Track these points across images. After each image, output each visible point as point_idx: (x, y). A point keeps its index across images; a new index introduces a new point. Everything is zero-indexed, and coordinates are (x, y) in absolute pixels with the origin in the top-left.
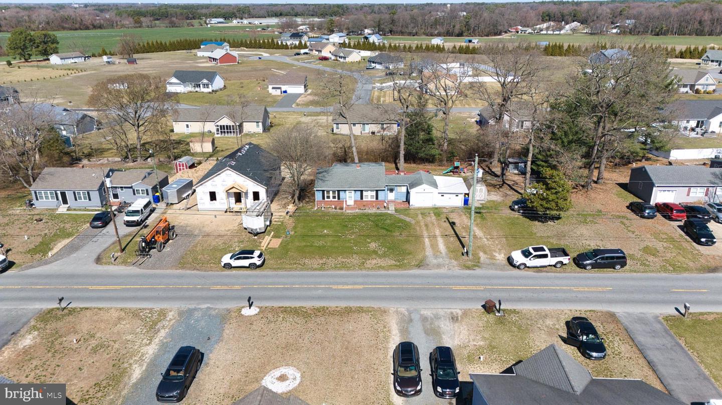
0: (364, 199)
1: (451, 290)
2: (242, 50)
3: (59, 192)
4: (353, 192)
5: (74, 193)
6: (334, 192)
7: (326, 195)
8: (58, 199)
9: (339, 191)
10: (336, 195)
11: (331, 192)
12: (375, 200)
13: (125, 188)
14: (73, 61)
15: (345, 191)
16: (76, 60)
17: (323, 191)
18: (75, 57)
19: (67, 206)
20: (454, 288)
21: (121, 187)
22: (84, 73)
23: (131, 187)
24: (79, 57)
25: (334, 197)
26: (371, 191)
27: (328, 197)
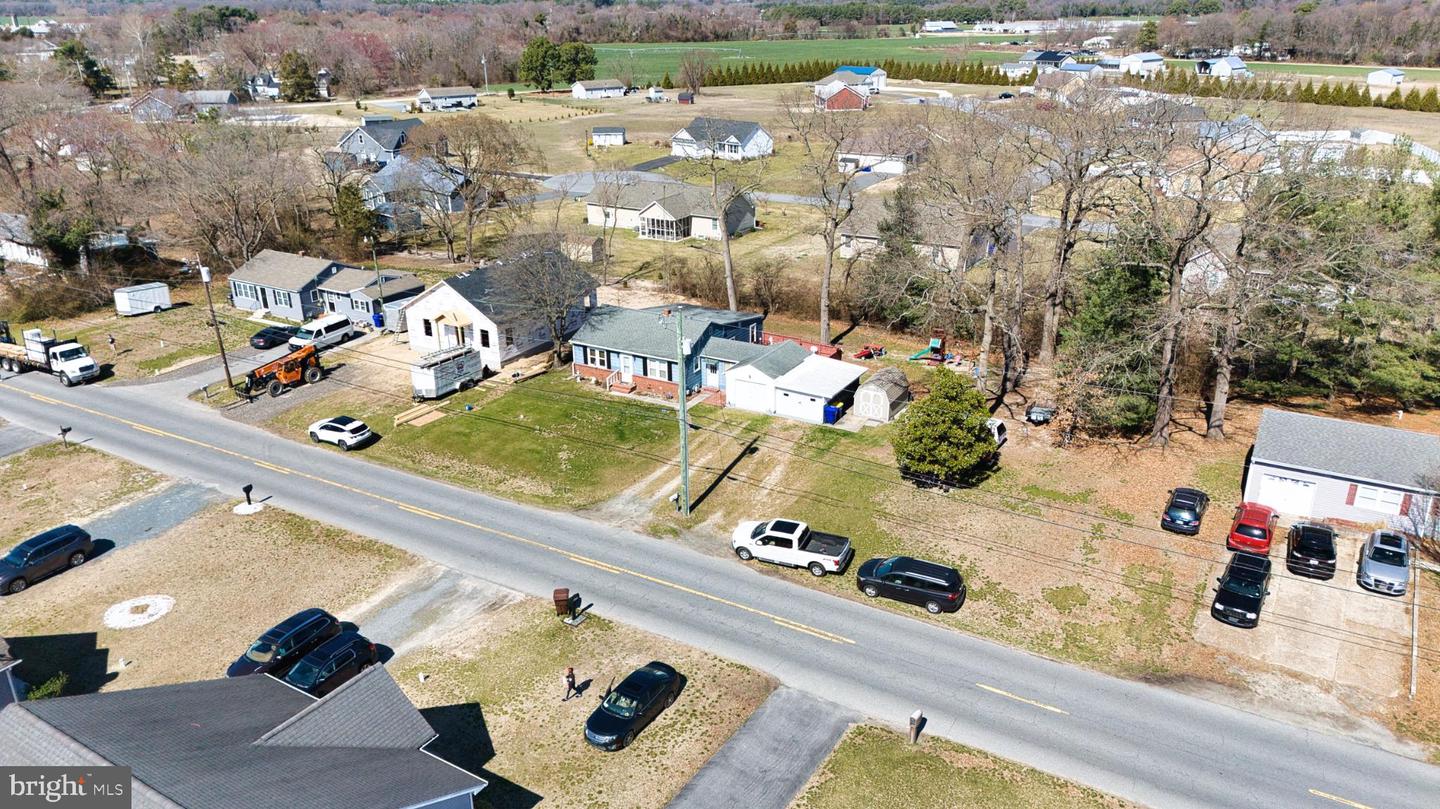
0: (649, 376)
1: (567, 561)
2: (913, 86)
3: (258, 288)
4: (631, 357)
5: (274, 292)
6: (601, 353)
7: (589, 356)
8: (257, 299)
9: (609, 352)
10: (605, 359)
11: (597, 352)
12: (666, 379)
13: (342, 295)
14: (603, 94)
15: (618, 353)
16: (610, 93)
17: (585, 348)
18: (609, 89)
19: (267, 310)
20: (574, 557)
21: (338, 294)
22: (597, 115)
23: (348, 296)
24: (616, 88)
25: (602, 363)
26: (661, 361)
27: (593, 360)
